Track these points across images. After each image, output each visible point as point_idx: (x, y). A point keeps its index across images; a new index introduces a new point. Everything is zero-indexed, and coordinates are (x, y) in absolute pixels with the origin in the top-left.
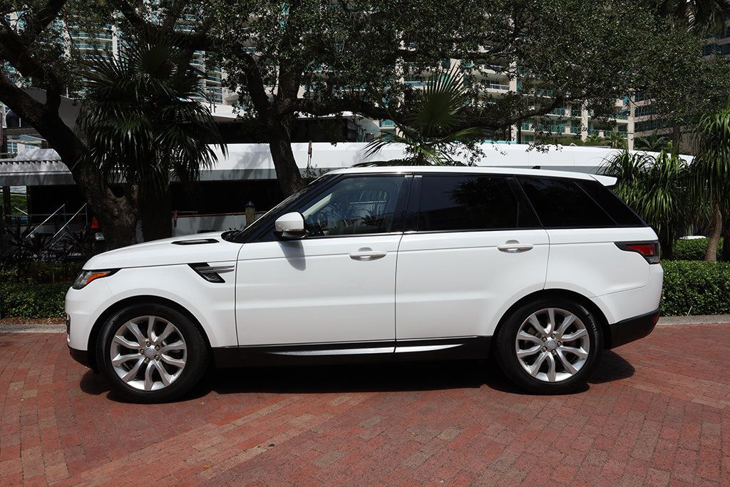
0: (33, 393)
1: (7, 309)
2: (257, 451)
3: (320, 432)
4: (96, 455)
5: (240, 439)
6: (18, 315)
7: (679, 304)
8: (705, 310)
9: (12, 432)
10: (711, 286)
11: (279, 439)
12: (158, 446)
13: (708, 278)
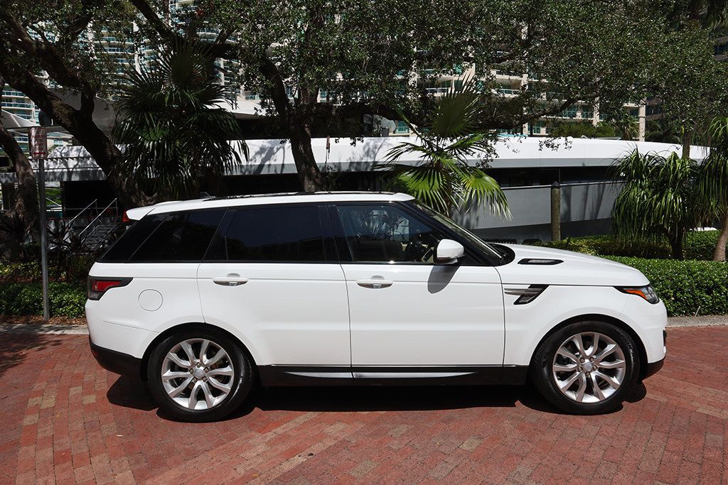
0: (91, 399)
1: (54, 309)
2: (298, 460)
3: (354, 441)
4: (157, 464)
5: (282, 448)
6: (65, 315)
7: (687, 304)
8: (713, 310)
9: (79, 439)
10: (718, 287)
11: (317, 448)
12: (210, 455)
13: (716, 279)
